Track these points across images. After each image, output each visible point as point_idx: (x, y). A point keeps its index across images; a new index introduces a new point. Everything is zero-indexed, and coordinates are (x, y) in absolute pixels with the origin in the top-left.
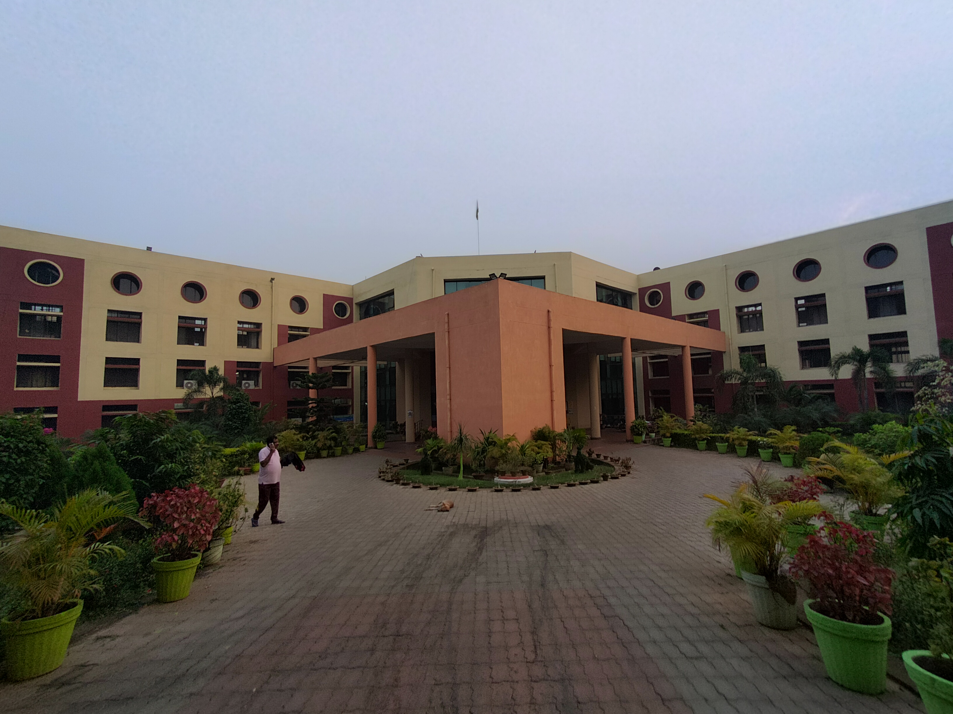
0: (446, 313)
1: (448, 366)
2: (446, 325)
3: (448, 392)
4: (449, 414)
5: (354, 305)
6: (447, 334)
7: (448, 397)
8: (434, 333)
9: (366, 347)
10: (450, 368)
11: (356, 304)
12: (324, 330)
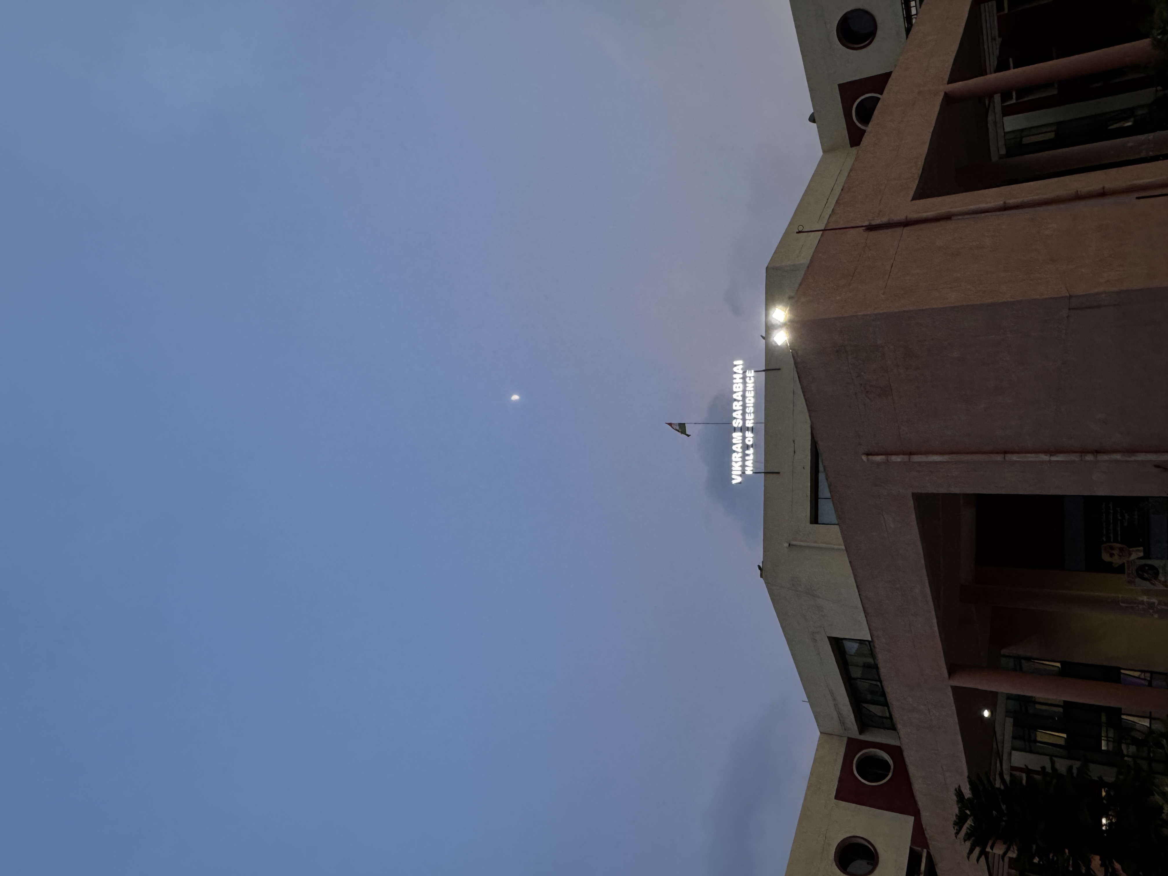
0: (864, 458)
1: (999, 458)
2: (895, 459)
3: (1074, 457)
4: (1141, 457)
5: (863, 737)
6: (916, 458)
7: (1089, 457)
8: (916, 497)
9: (955, 689)
10: (1006, 452)
11: (861, 732)
12: (916, 813)
